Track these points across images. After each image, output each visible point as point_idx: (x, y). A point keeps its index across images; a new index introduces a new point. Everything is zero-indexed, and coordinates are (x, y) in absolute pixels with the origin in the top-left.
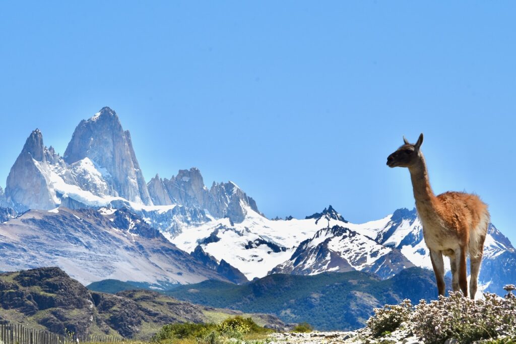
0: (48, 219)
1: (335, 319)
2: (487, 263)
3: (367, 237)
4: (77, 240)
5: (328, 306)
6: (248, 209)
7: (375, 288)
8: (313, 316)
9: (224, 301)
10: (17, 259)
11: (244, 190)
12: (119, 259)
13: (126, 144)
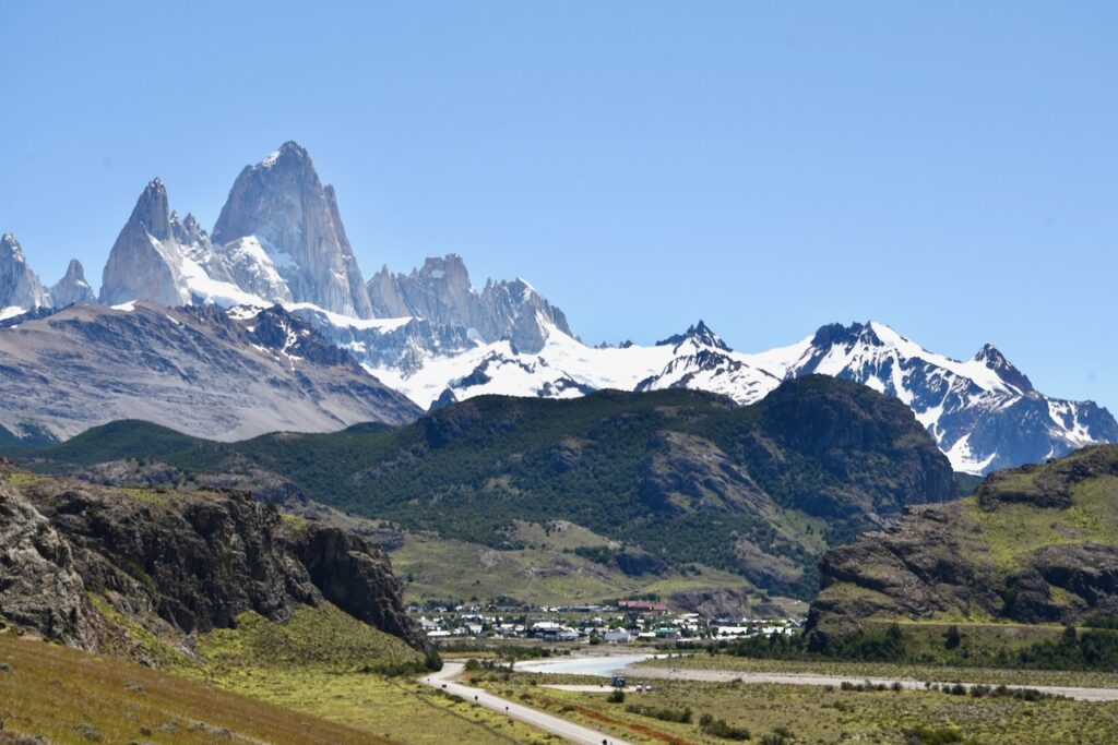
0: (108, 322)
1: (615, 497)
2: (989, 420)
3: (762, 371)
4: (166, 364)
5: (602, 468)
6: (552, 328)
7: (719, 424)
8: (562, 491)
9: (356, 458)
10: (23, 397)
11: (544, 294)
12: (255, 403)
13: (327, 210)
